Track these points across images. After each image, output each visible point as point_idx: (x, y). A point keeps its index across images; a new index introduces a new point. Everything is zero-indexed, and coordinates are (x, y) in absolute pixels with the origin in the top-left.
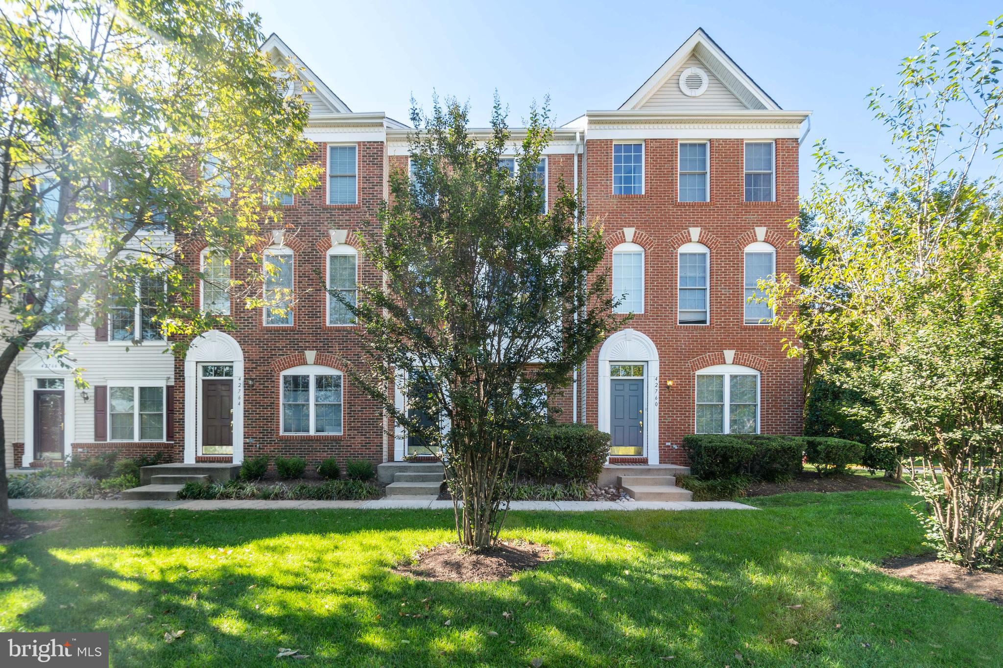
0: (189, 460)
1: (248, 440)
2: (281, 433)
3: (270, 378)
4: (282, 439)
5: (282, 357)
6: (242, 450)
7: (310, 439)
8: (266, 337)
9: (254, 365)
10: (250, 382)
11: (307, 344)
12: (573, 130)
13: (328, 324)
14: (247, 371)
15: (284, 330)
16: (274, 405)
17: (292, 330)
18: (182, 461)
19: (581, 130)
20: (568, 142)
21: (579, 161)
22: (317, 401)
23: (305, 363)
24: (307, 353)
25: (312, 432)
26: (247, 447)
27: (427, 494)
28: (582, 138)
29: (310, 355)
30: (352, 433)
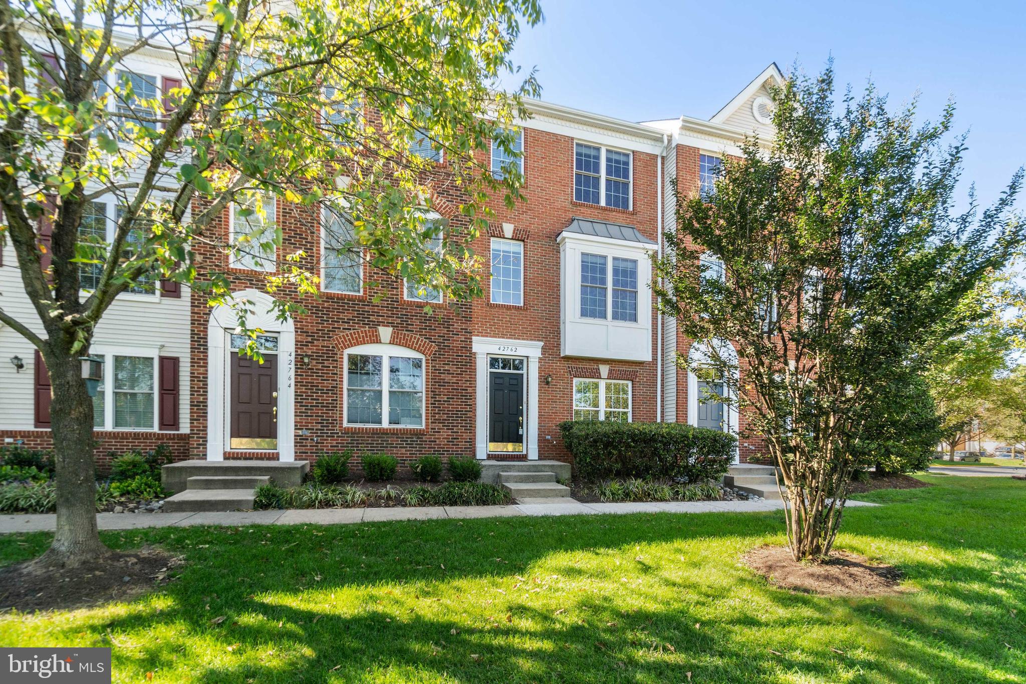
0: (215, 455)
1: (300, 432)
2: (345, 424)
3: (332, 355)
4: (347, 431)
5: (347, 332)
6: (293, 444)
7: (384, 433)
8: (326, 305)
9: (310, 339)
10: (306, 360)
11: (381, 319)
12: (662, 132)
13: (405, 298)
14: (299, 345)
15: (351, 299)
16: (336, 390)
17: (361, 300)
18: (204, 457)
19: (669, 133)
20: (653, 142)
21: (663, 164)
22: (391, 387)
23: (378, 341)
24: (381, 329)
25: (385, 424)
26: (300, 441)
27: (557, 496)
28: (670, 141)
29: (385, 332)
30: (437, 426)
